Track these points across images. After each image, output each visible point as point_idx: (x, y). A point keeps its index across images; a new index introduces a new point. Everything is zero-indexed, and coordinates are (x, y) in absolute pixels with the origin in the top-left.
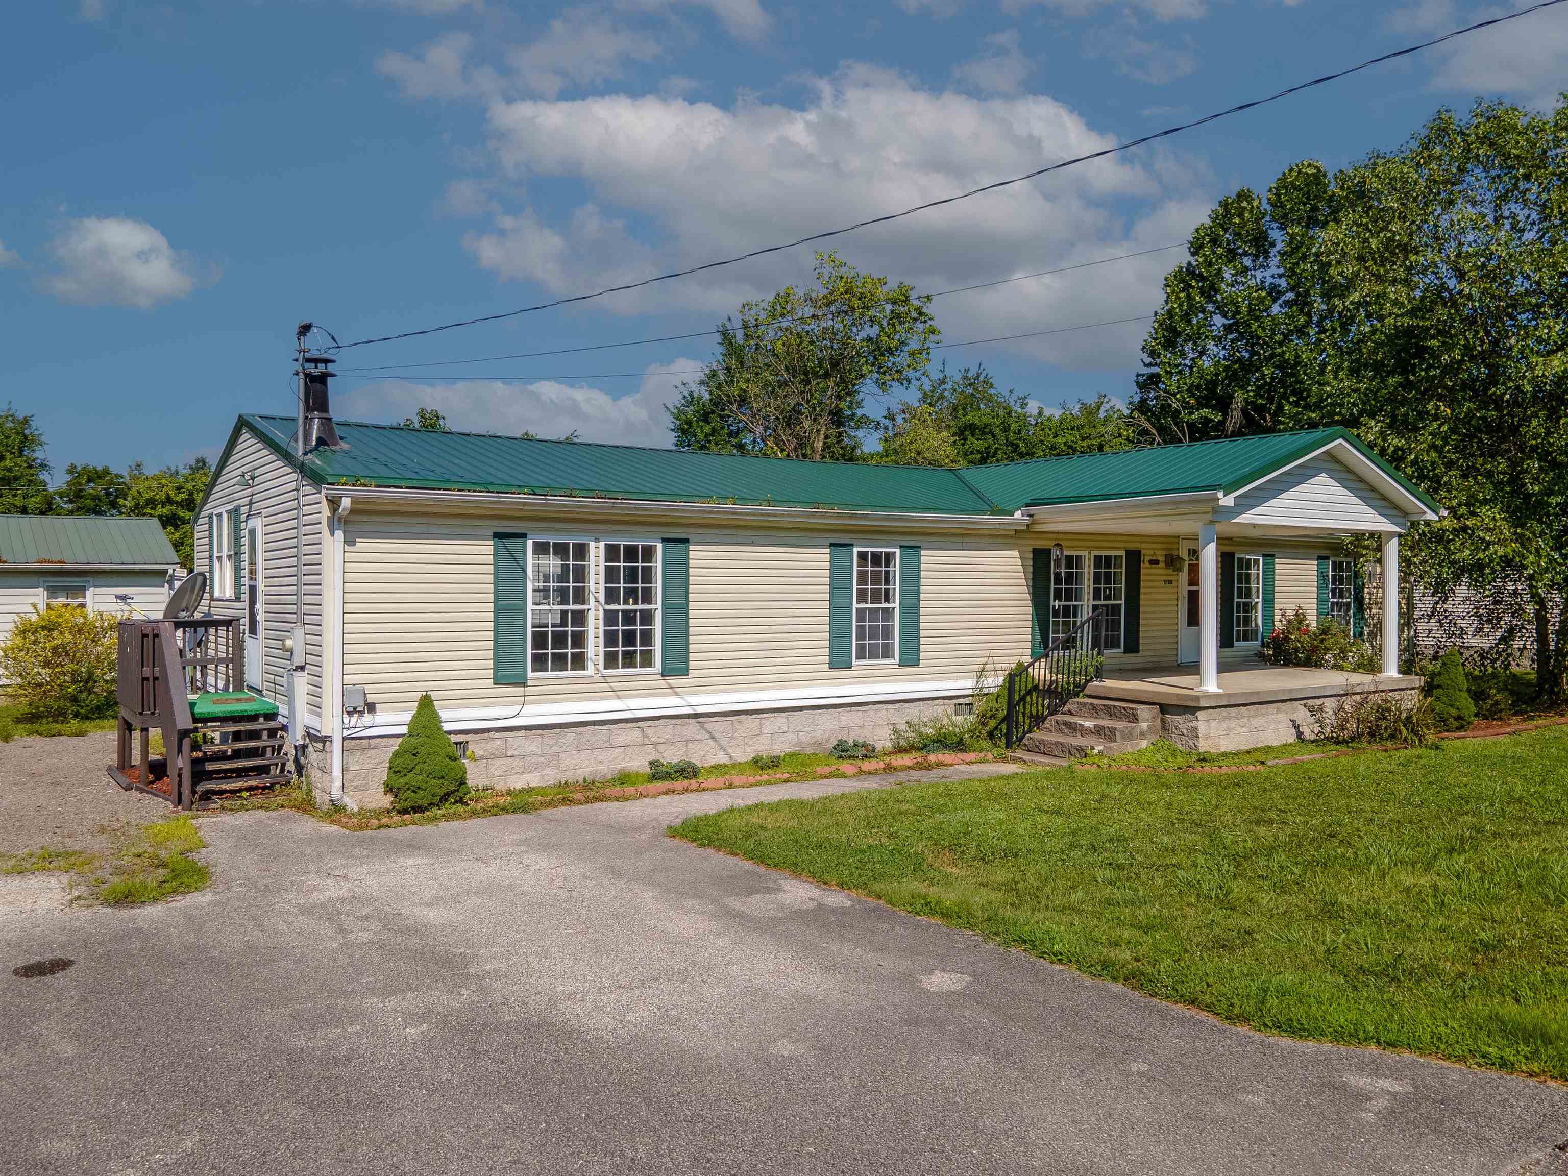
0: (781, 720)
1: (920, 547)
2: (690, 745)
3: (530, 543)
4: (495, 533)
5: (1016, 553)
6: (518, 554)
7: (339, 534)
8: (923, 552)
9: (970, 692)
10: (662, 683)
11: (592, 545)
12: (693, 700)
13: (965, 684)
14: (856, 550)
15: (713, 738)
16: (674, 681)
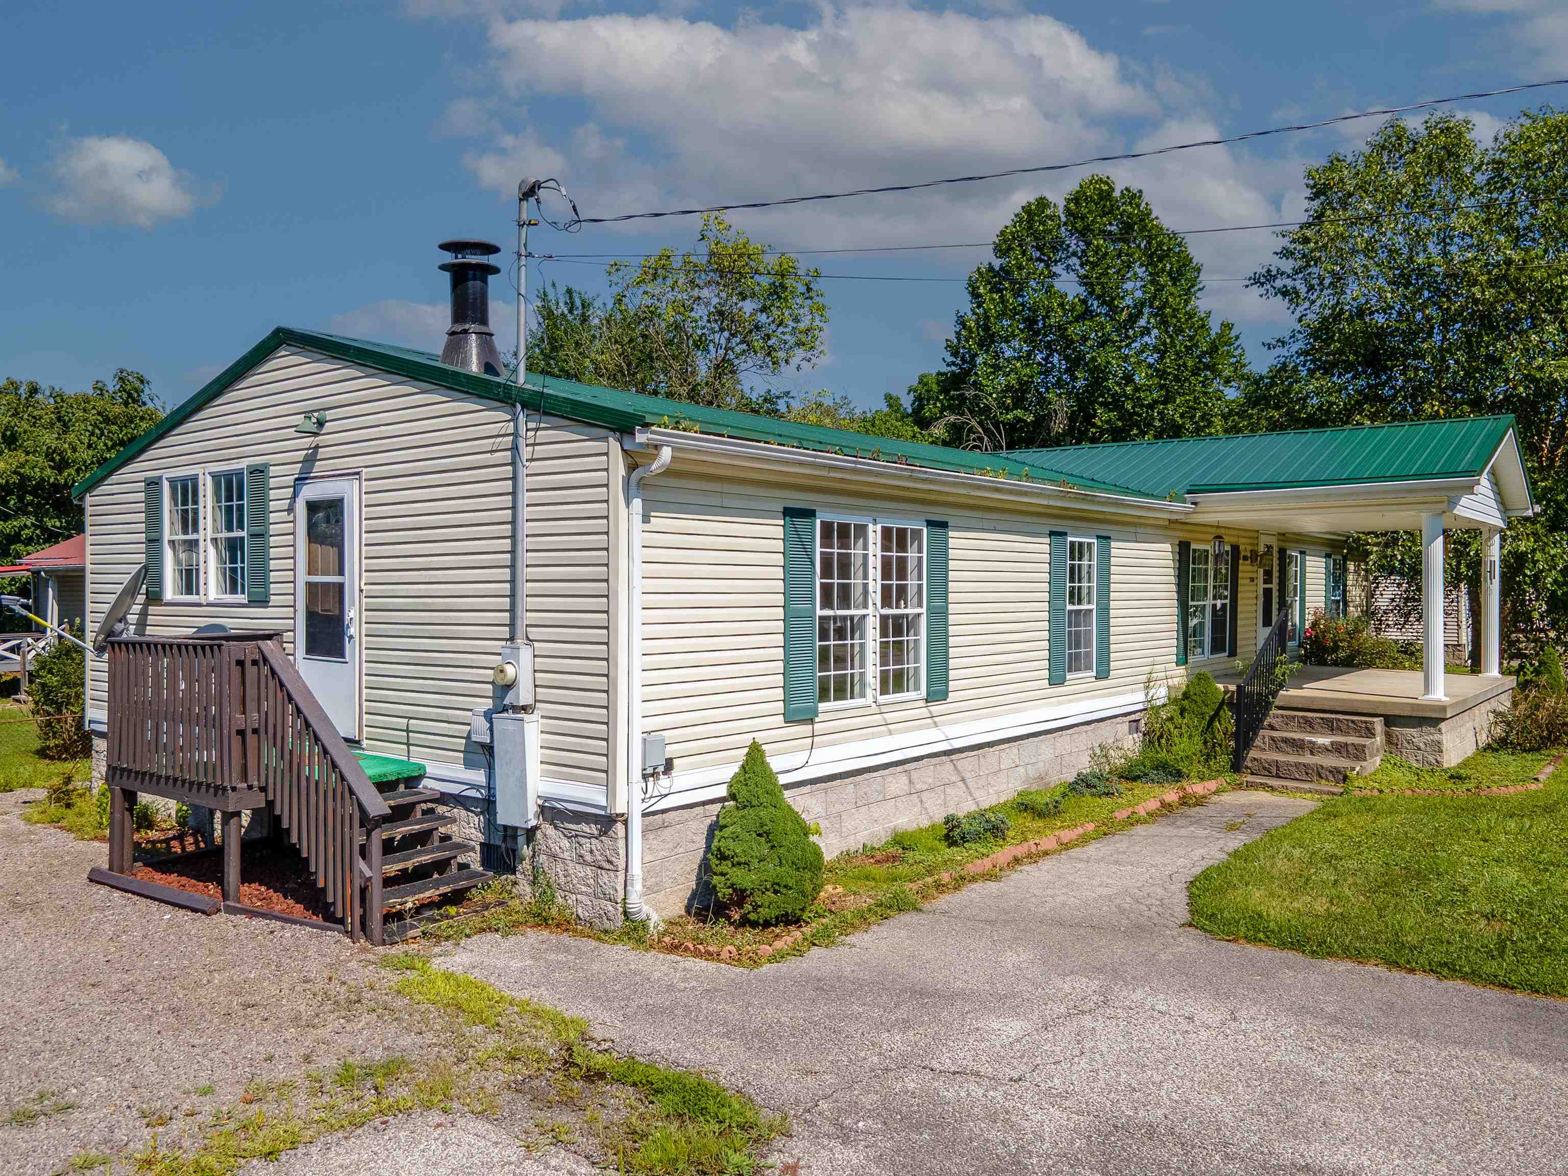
0: (1012, 751)
1: (1109, 538)
2: (949, 790)
3: (818, 522)
4: (785, 508)
5: (1168, 547)
6: (806, 538)
7: (637, 503)
8: (1113, 544)
9: (1140, 707)
10: (924, 712)
11: (871, 527)
12: (951, 731)
13: (1134, 699)
14: (1070, 539)
15: (963, 780)
16: (936, 708)
